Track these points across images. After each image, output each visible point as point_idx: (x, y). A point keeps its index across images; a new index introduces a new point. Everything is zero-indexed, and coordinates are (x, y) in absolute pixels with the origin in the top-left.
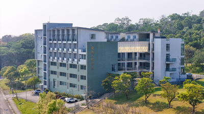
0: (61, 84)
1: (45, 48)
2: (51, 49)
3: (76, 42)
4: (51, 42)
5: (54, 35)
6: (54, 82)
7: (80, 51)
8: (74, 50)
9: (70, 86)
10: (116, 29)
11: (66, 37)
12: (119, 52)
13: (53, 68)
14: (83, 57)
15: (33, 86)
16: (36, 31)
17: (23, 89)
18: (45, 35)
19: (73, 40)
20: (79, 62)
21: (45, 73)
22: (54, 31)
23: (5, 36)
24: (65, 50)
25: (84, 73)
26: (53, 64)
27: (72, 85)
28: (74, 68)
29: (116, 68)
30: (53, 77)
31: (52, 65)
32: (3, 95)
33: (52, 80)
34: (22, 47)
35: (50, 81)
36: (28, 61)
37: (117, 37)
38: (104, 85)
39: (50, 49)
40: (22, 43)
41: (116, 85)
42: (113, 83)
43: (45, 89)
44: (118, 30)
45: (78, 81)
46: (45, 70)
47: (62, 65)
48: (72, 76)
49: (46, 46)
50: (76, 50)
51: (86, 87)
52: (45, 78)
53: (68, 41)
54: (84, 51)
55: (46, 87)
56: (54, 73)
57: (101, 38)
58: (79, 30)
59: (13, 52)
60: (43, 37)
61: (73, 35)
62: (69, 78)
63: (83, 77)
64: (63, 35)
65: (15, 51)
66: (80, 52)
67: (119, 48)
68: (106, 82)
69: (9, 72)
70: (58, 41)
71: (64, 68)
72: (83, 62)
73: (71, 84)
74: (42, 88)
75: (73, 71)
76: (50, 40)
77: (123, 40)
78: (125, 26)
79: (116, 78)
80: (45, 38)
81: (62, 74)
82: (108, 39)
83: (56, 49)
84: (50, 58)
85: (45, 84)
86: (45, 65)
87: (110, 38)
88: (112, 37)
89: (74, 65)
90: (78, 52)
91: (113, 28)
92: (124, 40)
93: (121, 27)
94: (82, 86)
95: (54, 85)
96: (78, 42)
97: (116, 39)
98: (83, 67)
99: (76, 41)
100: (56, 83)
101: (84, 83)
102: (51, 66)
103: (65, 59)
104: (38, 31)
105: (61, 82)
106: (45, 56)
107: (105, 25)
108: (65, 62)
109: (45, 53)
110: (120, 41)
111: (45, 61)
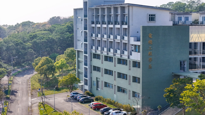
0: (106, 86)
1: (86, 33)
2: (94, 35)
3: (126, 26)
4: (94, 25)
5: (97, 17)
6: (97, 82)
7: (132, 39)
8: (123, 38)
9: (119, 91)
10: (184, 9)
11: (112, 19)
12: (191, 41)
13: (96, 62)
14: (136, 48)
15: (71, 84)
16: (76, 10)
17: (58, 89)
18: (85, 16)
19: (123, 24)
20: (131, 57)
21: (86, 69)
22: (97, 10)
23: (53, 18)
24: (112, 37)
25: (138, 72)
26: (97, 56)
27: (121, 90)
28: (123, 64)
29: (186, 65)
30: (96, 74)
31: (95, 57)
32: (30, 98)
33: (94, 79)
34: (67, 32)
35: (93, 80)
36: (69, 50)
37: (187, 19)
38: (168, 96)
39: (92, 35)
40: (67, 27)
41: (188, 100)
42: (182, 94)
43: (86, 90)
44: (186, 9)
45: (130, 84)
46: (86, 64)
47: (108, 59)
48: (121, 76)
49: (87, 31)
50: (126, 38)
51: (140, 95)
52: (86, 76)
53: (116, 24)
54: (138, 40)
55: (87, 87)
56: (97, 69)
57: (165, 20)
58: (130, 8)
59: (55, 38)
60: (83, 18)
61: (123, 16)
62: (117, 79)
63: (135, 80)
64: (109, 16)
65: (58, 37)
66: (133, 41)
67: (191, 35)
68: (171, 91)
69: (43, 65)
70: (103, 24)
71: (111, 63)
72: (137, 57)
73: (119, 87)
74: (82, 88)
75: (123, 69)
76: (93, 23)
77: (196, 23)
78: (195, 6)
79: (188, 86)
80: (86, 20)
81: (108, 72)
82: (174, 22)
83: (99, 36)
84: (92, 48)
85: (86, 84)
86: (86, 57)
87: (177, 19)
88: (180, 19)
89: (124, 60)
90: (129, 41)
91: (180, 7)
92: (198, 23)
93: (190, 6)
94: (134, 93)
95: (98, 87)
96: (129, 26)
97: (185, 22)
98: (136, 64)
99: (126, 24)
100: (100, 83)
101: (138, 88)
102: (93, 59)
103: (112, 50)
104: (78, 11)
105: (106, 83)
106: (86, 45)
107: (170, 4)
108: (111, 54)
109: (86, 40)
110: (191, 25)
111: (86, 52)
